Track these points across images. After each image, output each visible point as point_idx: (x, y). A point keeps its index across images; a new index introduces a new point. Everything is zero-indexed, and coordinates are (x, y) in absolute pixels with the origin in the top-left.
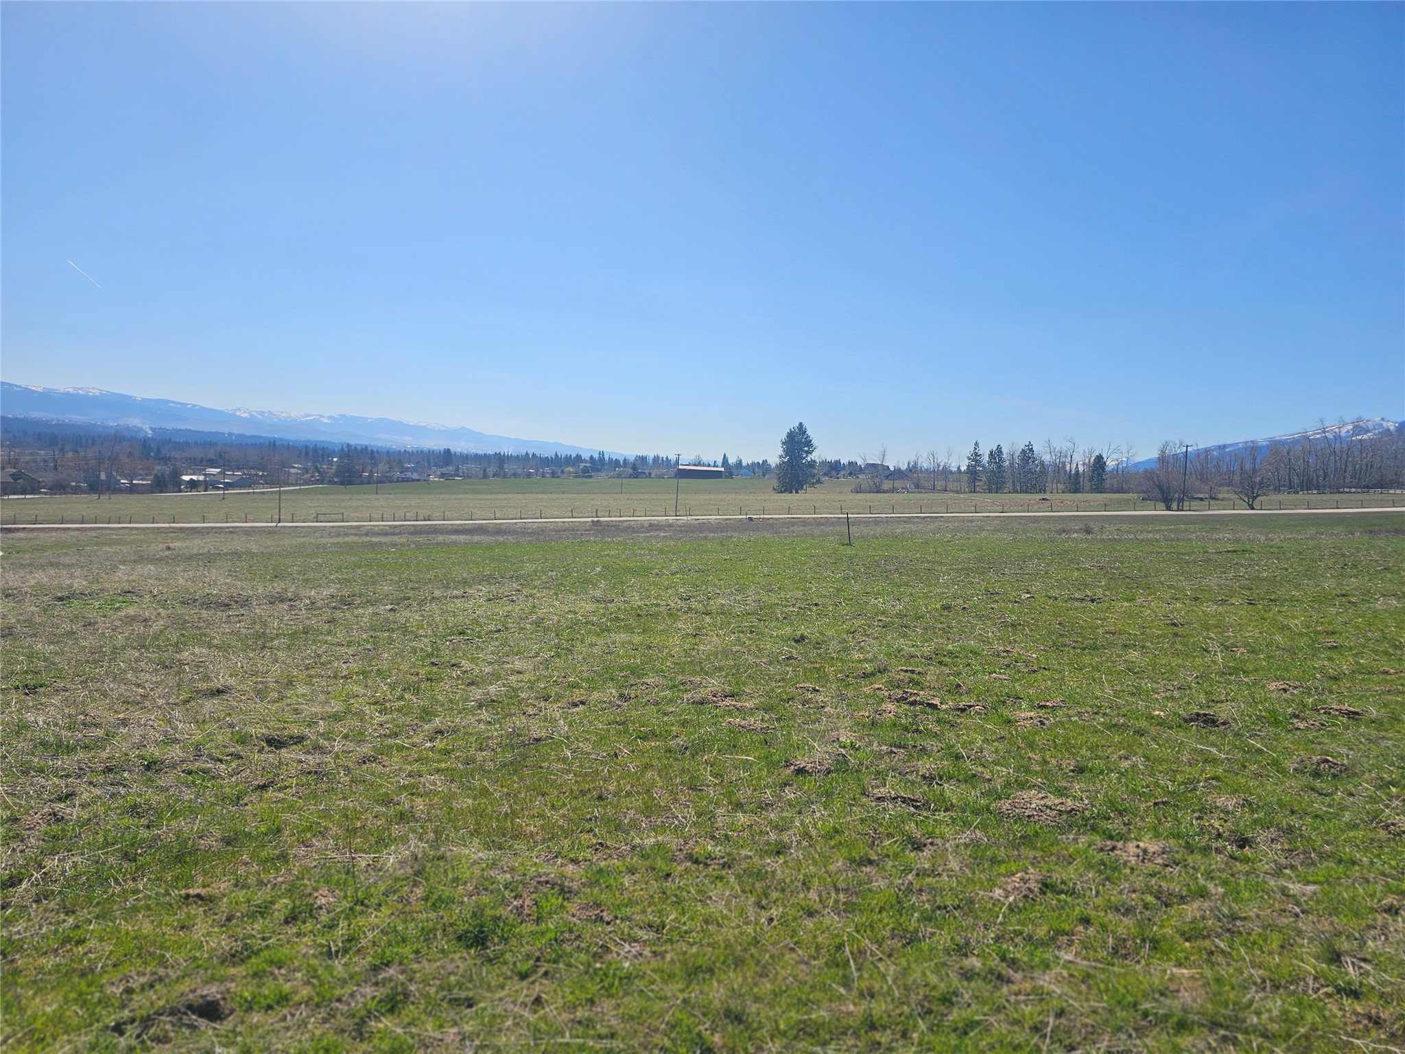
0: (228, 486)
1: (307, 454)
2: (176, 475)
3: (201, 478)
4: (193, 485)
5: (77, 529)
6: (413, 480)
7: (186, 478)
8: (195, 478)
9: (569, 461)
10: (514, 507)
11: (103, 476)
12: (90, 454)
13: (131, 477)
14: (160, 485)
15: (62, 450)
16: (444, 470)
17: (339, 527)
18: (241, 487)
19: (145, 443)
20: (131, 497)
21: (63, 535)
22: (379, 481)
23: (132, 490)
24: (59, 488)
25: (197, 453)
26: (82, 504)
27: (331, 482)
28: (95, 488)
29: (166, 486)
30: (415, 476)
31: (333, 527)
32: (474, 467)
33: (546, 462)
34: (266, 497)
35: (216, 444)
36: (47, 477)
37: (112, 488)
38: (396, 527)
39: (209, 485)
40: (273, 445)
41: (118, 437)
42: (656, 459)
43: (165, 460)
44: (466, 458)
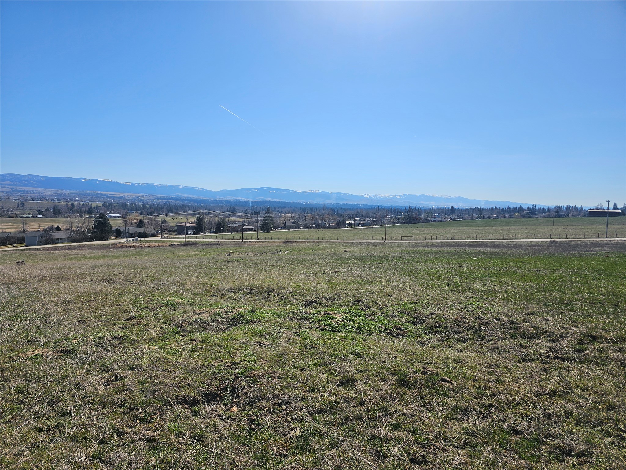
0: (363, 225)
1: (391, 211)
2: (344, 221)
3: (353, 222)
4: (350, 225)
5: (312, 242)
6: (438, 221)
7: (347, 222)
8: (351, 222)
9: (515, 210)
10: (496, 233)
11: (320, 222)
12: (316, 214)
13: (329, 222)
14: (339, 225)
15: (307, 213)
16: (451, 216)
17: (412, 242)
18: (367, 225)
19: (333, 210)
20: (330, 230)
21: (308, 244)
22: (423, 222)
23: (329, 227)
24: (307, 227)
25: (350, 212)
26: (313, 233)
27: (402, 223)
28: (318, 226)
29: (340, 225)
30: (439, 219)
31: (409, 242)
32: (466, 215)
33: (503, 211)
34: (378, 229)
35: (357, 209)
36: (302, 223)
37: (322, 226)
38: (439, 243)
39: (356, 225)
40: (378, 208)
41: (325, 208)
42: (568, 208)
43: (340, 216)
44: (461, 211)
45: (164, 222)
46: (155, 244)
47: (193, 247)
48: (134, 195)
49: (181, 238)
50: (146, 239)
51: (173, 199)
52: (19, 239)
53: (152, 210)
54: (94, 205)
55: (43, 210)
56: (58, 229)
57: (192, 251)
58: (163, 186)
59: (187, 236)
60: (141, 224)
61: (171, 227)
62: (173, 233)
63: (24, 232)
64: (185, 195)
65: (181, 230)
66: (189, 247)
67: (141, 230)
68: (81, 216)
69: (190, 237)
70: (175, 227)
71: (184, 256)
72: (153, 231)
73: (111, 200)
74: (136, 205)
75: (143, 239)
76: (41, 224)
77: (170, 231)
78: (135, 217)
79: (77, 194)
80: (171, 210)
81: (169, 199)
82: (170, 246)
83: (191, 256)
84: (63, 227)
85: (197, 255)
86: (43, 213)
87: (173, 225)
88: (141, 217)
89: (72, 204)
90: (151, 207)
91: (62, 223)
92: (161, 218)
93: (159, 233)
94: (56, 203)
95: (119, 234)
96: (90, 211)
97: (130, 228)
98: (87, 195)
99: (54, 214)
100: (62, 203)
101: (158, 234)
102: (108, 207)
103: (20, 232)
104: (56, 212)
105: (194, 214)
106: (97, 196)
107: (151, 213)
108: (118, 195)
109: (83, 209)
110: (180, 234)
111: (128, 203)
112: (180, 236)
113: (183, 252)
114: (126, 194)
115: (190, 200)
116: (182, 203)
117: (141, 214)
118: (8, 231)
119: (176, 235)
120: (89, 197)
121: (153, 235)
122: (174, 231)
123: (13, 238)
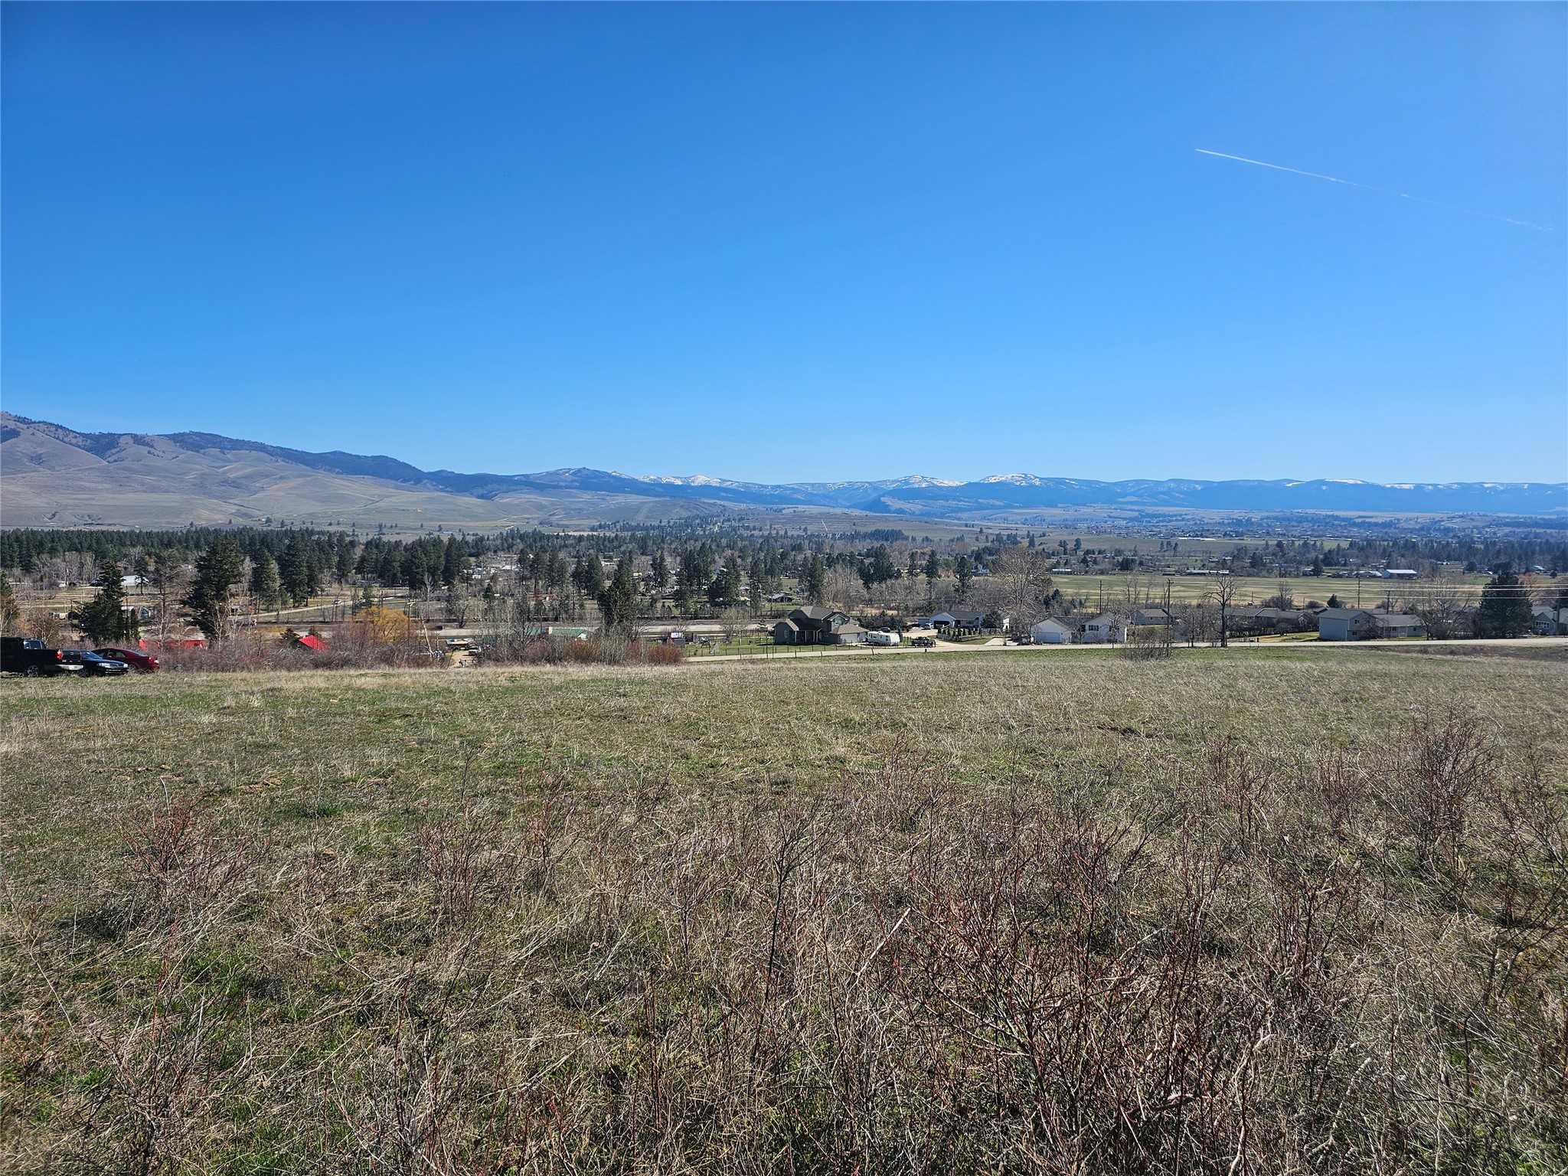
48: (1424, 517)
51: (1548, 524)
54: (1328, 545)
79: (1277, 519)
81: (1536, 524)
98: (1302, 520)
106: (1327, 522)
108: (1381, 517)
111: (1414, 538)
114: (1403, 516)
120: (1306, 525)
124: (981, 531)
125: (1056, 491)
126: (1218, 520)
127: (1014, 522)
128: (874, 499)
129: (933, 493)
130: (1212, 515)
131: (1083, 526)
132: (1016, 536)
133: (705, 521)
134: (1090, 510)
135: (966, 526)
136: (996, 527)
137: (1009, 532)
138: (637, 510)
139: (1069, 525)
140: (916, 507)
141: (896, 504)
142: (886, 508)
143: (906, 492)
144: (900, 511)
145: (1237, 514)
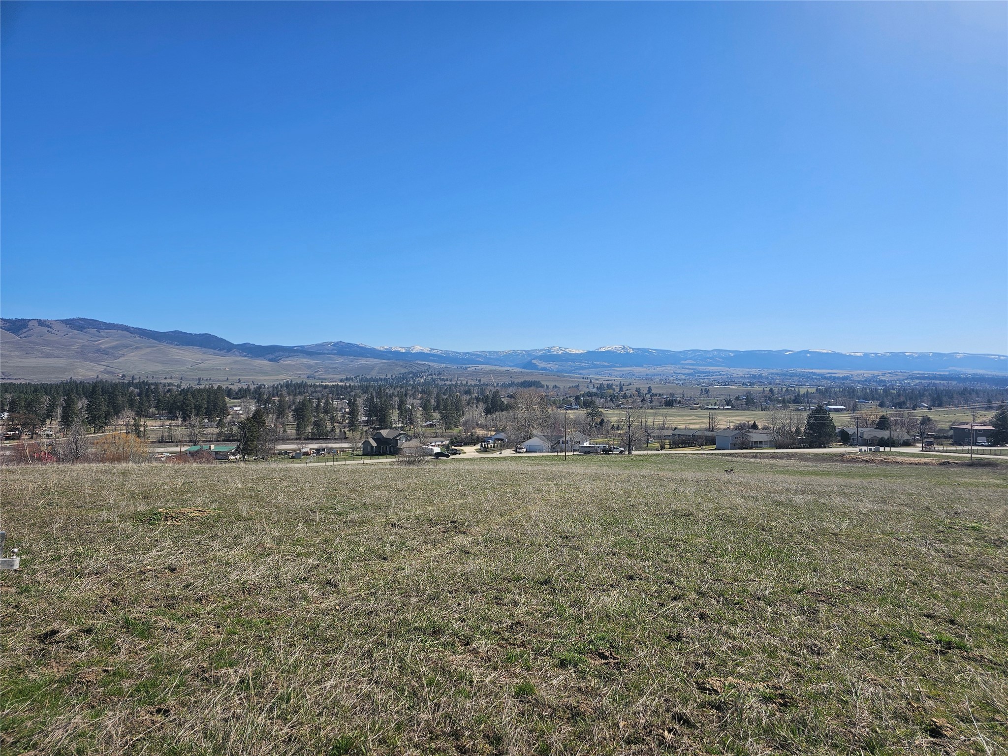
45: (926, 420)
46: (912, 459)
47: (988, 469)
48: (868, 374)
49: (962, 452)
50: (893, 449)
51: (943, 378)
52: (708, 439)
53: (902, 399)
54: (803, 391)
55: (733, 398)
56: (755, 426)
57: (986, 478)
58: (923, 357)
59: (974, 448)
60: (883, 424)
61: (941, 430)
62: (945, 441)
63: (711, 429)
64: (969, 371)
65: (961, 437)
66: (980, 470)
67: (885, 434)
68: (785, 407)
69: (982, 452)
70: (948, 431)
71: (972, 484)
72: (906, 437)
73: (830, 383)
74: (871, 391)
75: (887, 449)
76: (730, 419)
77: (940, 438)
78: (872, 411)
79: (778, 374)
80: (939, 399)
81: (935, 378)
82: (941, 464)
83: (987, 486)
84: (760, 425)
85: (998, 486)
86: (732, 404)
87: (946, 426)
88: (882, 412)
89: (771, 390)
90: (899, 395)
91: (760, 418)
92: (920, 413)
93: (918, 441)
94: (749, 388)
95: (845, 438)
96: (797, 400)
97: (864, 430)
98: (792, 375)
99: (747, 404)
100: (757, 388)
101: (916, 441)
102: (824, 393)
103: (706, 429)
104: (748, 402)
105: (989, 408)
106: (808, 377)
107: (900, 405)
108: (841, 373)
109: (787, 397)
110: (960, 445)
111: (859, 387)
112: (959, 448)
113: (968, 477)
114: (855, 372)
115: (982, 379)
116: (961, 386)
117: (881, 405)
118: (692, 427)
119: (952, 445)
120: (795, 378)
121: (907, 444)
122: (946, 438)
123: (700, 437)
124: (591, 382)
125: (642, 356)
126: (741, 375)
127: (615, 376)
128: (528, 361)
129: (567, 357)
130: (739, 372)
131: (657, 379)
132: (613, 384)
133: (416, 375)
134: (663, 369)
135: (583, 378)
136: (602, 379)
137: (609, 382)
138: (373, 368)
139: (648, 378)
140: (554, 366)
141: (542, 364)
142: (535, 367)
143: (549, 357)
144: (544, 369)
145: (754, 371)
